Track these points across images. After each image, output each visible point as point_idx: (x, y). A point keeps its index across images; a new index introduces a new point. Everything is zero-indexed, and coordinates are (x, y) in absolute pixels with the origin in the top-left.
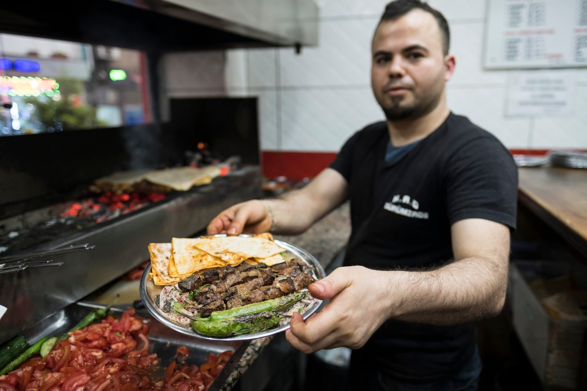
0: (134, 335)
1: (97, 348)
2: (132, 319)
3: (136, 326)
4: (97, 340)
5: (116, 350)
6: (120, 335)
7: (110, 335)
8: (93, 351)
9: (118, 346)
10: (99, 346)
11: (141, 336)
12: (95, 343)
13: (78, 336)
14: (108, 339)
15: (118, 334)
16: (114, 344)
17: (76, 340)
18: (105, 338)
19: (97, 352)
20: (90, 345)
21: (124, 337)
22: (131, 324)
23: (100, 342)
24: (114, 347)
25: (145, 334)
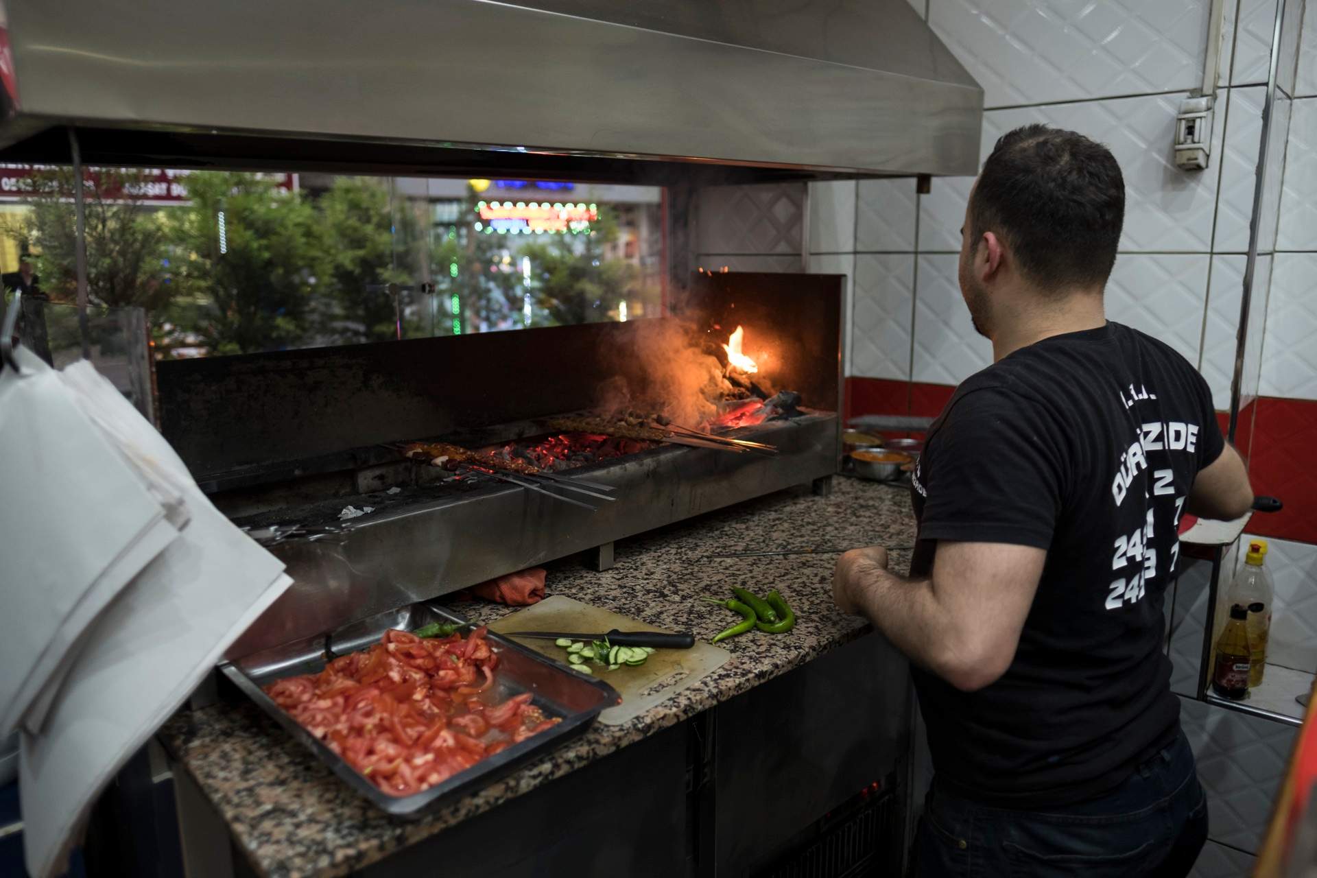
0: (478, 665)
1: (419, 668)
2: (479, 642)
3: (482, 653)
4: (423, 657)
5: (442, 678)
6: (456, 660)
7: (442, 656)
8: (411, 671)
9: (447, 674)
10: (424, 667)
11: (486, 670)
12: (419, 661)
13: (401, 646)
14: (438, 661)
15: (454, 657)
16: (443, 669)
17: (397, 650)
18: (435, 659)
19: (416, 673)
20: (412, 662)
21: (460, 665)
22: (476, 648)
23: (427, 661)
24: (442, 673)
25: (493, 670)
